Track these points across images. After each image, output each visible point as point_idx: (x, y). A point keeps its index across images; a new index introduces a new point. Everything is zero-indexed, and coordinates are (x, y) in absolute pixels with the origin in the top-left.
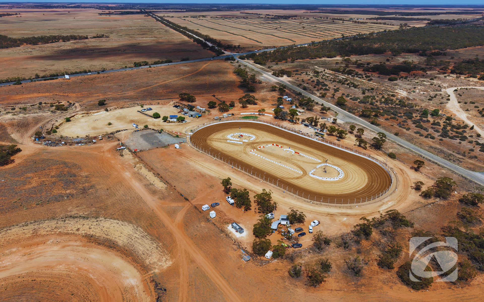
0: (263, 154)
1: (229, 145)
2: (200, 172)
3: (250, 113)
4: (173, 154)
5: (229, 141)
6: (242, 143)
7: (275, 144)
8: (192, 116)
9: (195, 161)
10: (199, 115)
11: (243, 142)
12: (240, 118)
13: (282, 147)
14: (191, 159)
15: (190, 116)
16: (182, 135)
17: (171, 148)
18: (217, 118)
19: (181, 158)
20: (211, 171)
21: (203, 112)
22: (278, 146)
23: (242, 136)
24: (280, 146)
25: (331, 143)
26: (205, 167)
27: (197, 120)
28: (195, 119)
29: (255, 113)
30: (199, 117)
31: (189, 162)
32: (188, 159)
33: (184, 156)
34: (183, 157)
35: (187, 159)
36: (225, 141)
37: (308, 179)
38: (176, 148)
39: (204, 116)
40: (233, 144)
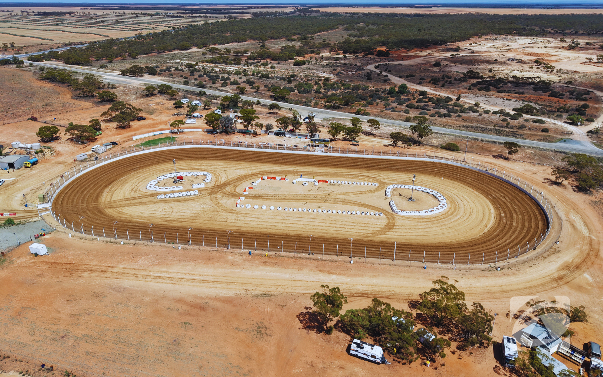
0: (268, 202)
1: (172, 205)
2: (181, 301)
3: (152, 134)
4: (39, 275)
5: (163, 197)
6: (197, 193)
7: (265, 177)
8: (11, 166)
9: (134, 272)
10: (32, 161)
11: (200, 190)
12: (138, 147)
13: (283, 179)
14: (115, 270)
15: (7, 166)
16: (18, 215)
17: (19, 261)
18: (83, 158)
19: (81, 281)
20: (210, 285)
21: (37, 153)
22: (275, 178)
23: (180, 178)
24: (278, 178)
25: (344, 151)
26: (179, 279)
27: (33, 172)
28: (23, 171)
29: (163, 132)
30: (33, 164)
31: (116, 281)
32: (108, 275)
33: (85, 271)
34: (86, 274)
35: (102, 275)
36: (152, 199)
37: (407, 222)
38: (36, 255)
39: (46, 161)
40: (178, 201)
